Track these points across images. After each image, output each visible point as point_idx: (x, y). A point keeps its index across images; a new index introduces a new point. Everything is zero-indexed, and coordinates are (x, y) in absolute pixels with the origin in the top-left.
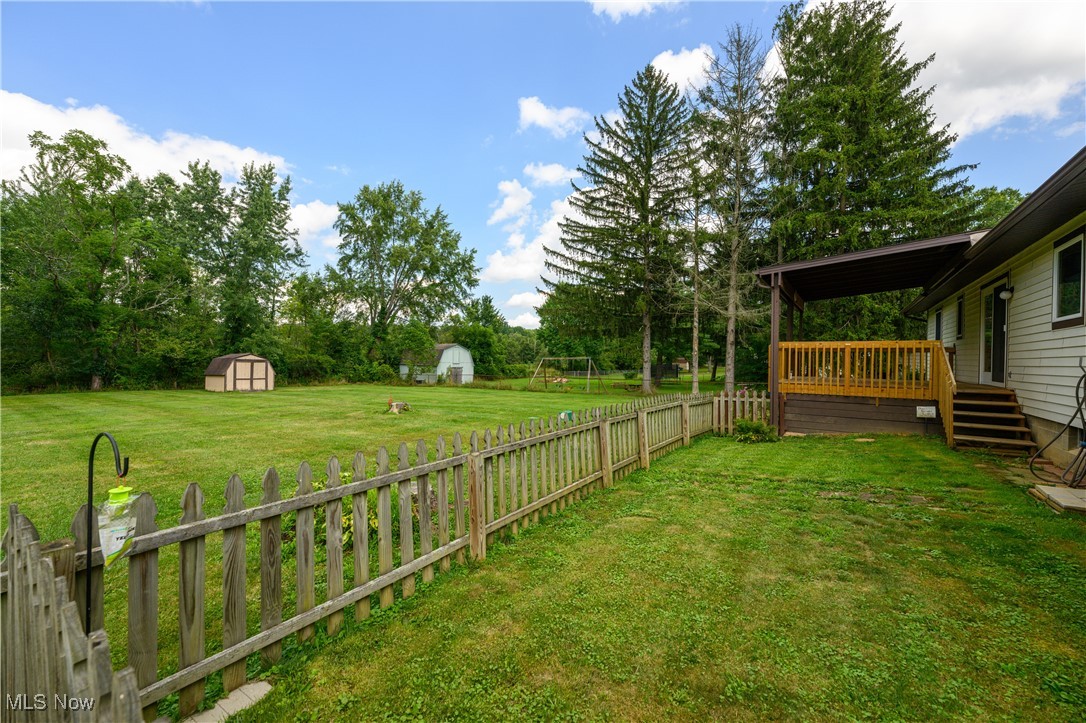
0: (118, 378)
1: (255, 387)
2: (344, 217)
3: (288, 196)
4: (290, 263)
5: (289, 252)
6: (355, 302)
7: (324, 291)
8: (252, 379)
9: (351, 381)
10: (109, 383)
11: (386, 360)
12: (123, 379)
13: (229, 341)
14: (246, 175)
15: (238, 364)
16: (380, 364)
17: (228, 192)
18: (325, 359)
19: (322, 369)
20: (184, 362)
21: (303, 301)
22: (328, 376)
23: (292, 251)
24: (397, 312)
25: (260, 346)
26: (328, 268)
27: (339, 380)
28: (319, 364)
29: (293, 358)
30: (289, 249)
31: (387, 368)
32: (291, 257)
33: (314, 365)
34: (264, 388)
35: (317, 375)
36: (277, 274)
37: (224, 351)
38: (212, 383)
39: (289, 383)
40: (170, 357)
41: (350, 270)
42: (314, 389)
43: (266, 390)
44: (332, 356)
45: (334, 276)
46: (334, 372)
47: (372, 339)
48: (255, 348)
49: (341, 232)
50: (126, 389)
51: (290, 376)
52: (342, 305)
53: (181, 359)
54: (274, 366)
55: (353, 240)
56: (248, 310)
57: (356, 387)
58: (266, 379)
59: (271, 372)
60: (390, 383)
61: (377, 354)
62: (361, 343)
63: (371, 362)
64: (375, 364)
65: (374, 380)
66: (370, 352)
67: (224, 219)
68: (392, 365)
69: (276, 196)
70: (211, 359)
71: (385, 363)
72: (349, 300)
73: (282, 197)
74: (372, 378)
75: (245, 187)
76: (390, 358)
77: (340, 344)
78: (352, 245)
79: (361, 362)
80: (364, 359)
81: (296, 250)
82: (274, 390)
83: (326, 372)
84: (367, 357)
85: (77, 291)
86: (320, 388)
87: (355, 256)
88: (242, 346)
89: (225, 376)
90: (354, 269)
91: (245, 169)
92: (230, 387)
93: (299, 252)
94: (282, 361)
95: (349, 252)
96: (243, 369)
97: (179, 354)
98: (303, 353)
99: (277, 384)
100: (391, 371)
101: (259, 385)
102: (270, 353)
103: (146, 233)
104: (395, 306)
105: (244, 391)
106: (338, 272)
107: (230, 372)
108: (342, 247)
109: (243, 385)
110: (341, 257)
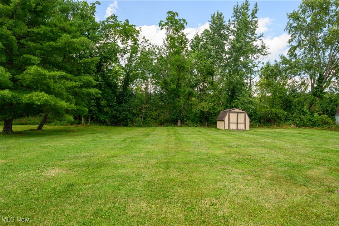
0: (186, 121)
1: (239, 128)
2: (291, 22)
3: (256, 15)
4: (259, 54)
5: (258, 48)
6: (299, 75)
7: (280, 70)
8: (237, 123)
9: (298, 126)
10: (183, 123)
11: (325, 111)
12: (188, 122)
13: (229, 102)
14: (235, 12)
15: (231, 114)
16: (319, 115)
17: (227, 23)
18: (280, 111)
19: (278, 117)
20: (209, 113)
21: (267, 78)
22: (282, 122)
23: (260, 47)
24: (331, 78)
25: (243, 104)
26: (282, 57)
27: (290, 125)
28: (277, 114)
29: (261, 111)
30: (258, 47)
31: (325, 117)
32: (259, 51)
33: (273, 115)
34: (244, 129)
35: (275, 121)
36: (251, 62)
37: (226, 107)
38: (220, 125)
39: (259, 126)
40: (203, 111)
41: (296, 56)
42: (273, 130)
43: (245, 130)
44: (284, 110)
45: (285, 61)
46: (286, 120)
47: (313, 97)
48: (240, 105)
49: (289, 32)
50: (188, 126)
51: (260, 122)
52: (291, 78)
53: (207, 112)
54: (250, 116)
55: (297, 36)
56: (237, 84)
57: (302, 130)
58: (245, 123)
59: (248, 119)
60: (329, 129)
61: (317, 107)
62: (304, 101)
63: (312, 113)
64: (316, 114)
65: (315, 126)
66: (311, 106)
67: (226, 38)
68: (329, 115)
69: (250, 17)
70: (220, 111)
71: (324, 113)
72: (295, 74)
73: (253, 16)
74: (314, 125)
75: (235, 18)
76: (327, 111)
77: (290, 102)
78: (297, 39)
79: (305, 113)
80: (307, 111)
81: (262, 46)
82: (250, 130)
83: (281, 120)
84: (309, 110)
85: (171, 83)
86: (277, 130)
87: (299, 45)
88: (233, 104)
89: (224, 121)
90: (298, 54)
91: (234, 9)
92: (227, 128)
93: (264, 47)
94: (255, 113)
95: (295, 44)
96: (233, 117)
97: (206, 110)
98: (267, 108)
99: (251, 126)
100: (329, 120)
101: (241, 127)
102: (248, 108)
103: (199, 56)
104: (330, 74)
105: (234, 130)
106: (288, 58)
107: (226, 119)
108: (290, 42)
109: (233, 127)
110: (289, 48)
